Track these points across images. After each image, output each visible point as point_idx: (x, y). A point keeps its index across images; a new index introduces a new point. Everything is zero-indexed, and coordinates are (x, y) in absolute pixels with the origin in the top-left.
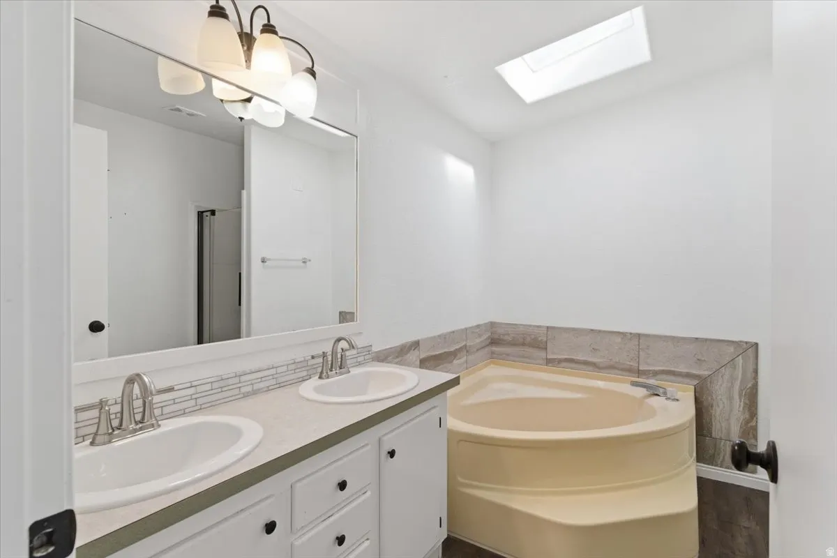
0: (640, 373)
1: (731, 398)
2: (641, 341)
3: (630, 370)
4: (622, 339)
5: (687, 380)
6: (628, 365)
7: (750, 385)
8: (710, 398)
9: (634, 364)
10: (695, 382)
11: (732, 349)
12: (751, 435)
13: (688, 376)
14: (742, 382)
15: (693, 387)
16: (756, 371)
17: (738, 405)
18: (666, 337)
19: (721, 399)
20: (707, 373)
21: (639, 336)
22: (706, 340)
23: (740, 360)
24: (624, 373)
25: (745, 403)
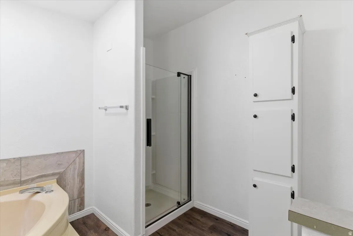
0: (21, 183)
1: (74, 179)
2: (22, 162)
3: (14, 184)
4: (7, 164)
5: (53, 177)
6: (11, 180)
7: (81, 170)
8: (64, 183)
9: (17, 178)
10: (57, 177)
11: (74, 155)
12: (82, 193)
13: (53, 174)
14: (78, 169)
15: (56, 180)
16: (84, 163)
17: (77, 180)
18: (40, 156)
19: (70, 181)
20: (63, 170)
21: (20, 159)
22: (62, 153)
23: (77, 160)
24: (9, 187)
25: (80, 179)
